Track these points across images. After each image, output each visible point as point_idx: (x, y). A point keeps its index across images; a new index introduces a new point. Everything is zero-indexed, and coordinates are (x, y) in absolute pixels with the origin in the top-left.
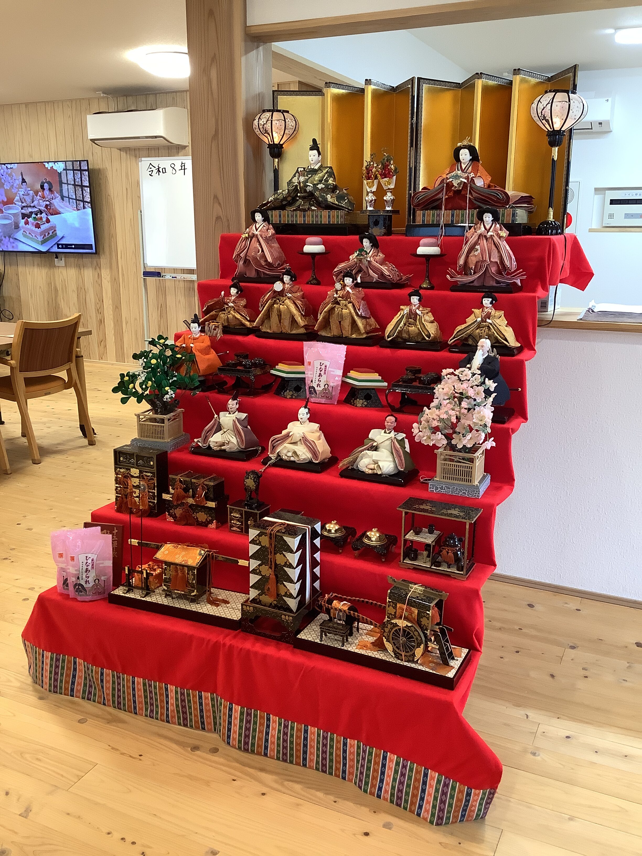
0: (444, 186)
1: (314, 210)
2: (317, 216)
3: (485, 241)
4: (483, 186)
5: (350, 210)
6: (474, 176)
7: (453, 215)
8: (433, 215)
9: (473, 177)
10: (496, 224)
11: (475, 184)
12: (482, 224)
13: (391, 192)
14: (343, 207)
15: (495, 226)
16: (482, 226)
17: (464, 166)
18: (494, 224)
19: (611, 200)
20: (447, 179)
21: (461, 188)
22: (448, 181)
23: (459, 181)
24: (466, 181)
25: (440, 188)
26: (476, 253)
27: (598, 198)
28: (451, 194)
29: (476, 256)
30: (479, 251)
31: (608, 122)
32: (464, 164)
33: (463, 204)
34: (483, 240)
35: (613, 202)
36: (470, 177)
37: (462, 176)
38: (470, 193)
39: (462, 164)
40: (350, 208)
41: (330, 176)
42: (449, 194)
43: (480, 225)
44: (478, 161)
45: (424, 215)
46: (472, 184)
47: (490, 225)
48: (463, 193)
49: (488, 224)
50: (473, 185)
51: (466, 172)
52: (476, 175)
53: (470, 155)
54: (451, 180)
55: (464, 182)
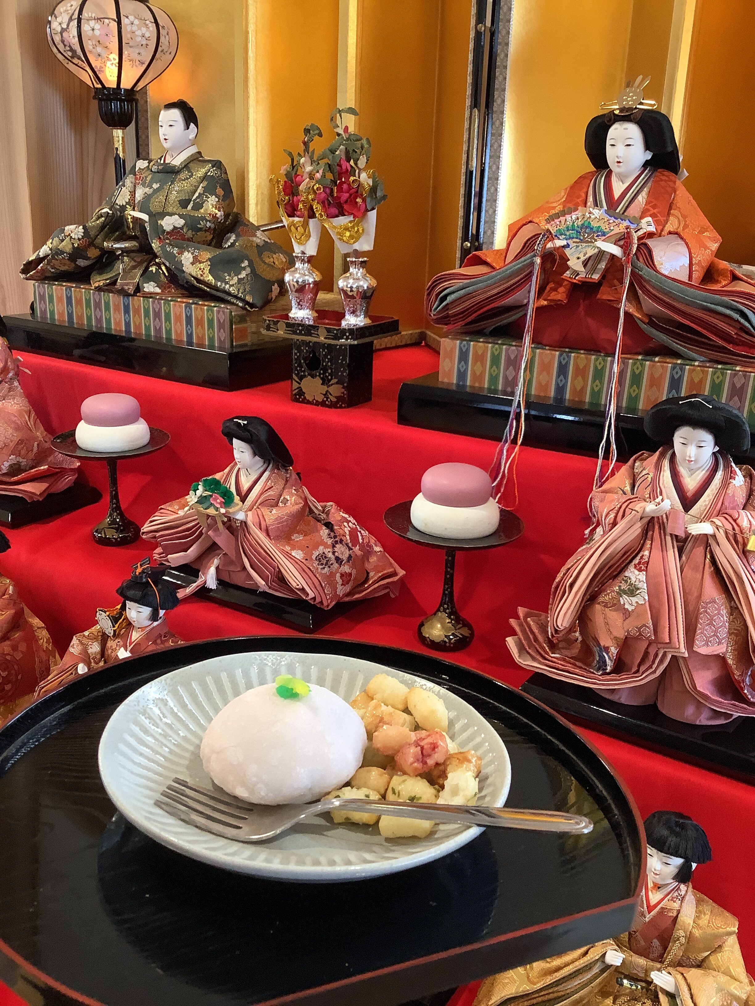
0: (532, 264)
1: (150, 295)
2: (157, 315)
3: (672, 554)
4: (685, 279)
5: (252, 305)
6: (652, 229)
7: (563, 370)
8: (495, 360)
9: (650, 235)
10: (731, 475)
11: (653, 267)
12: (666, 464)
13: (363, 264)
14: (229, 294)
15: (725, 484)
16: (666, 475)
17: (618, 188)
18: (719, 475)
20: (549, 235)
21: (596, 277)
22: (549, 245)
23: (591, 252)
24: (616, 251)
25: (521, 270)
26: (629, 603)
28: (560, 295)
29: (627, 614)
30: (642, 598)
32: (622, 177)
33: (604, 334)
34: (663, 548)
36: (635, 236)
37: (604, 227)
38: (633, 295)
39: (614, 178)
40: (249, 299)
41: (211, 190)
42: (554, 296)
43: (658, 467)
44: (674, 167)
45: (464, 356)
46: (641, 264)
47: (700, 475)
48: (604, 295)
49: (692, 472)
50: (646, 272)
51: (622, 216)
52: (661, 223)
53: (647, 147)
54: (559, 243)
55: (613, 256)
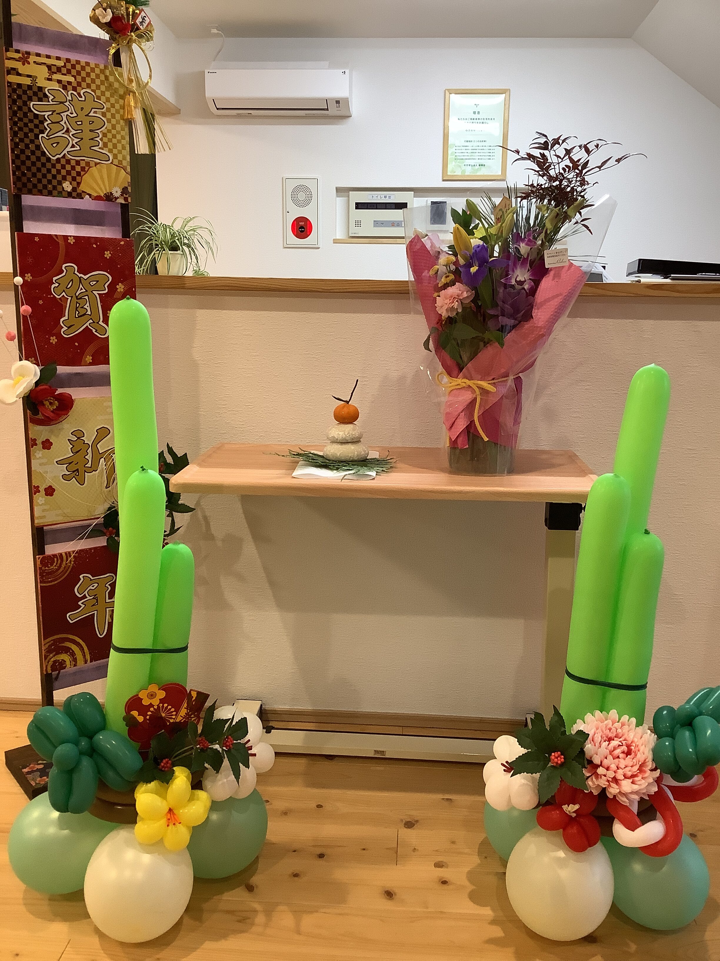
19: (357, 204)
27: (340, 201)
31: (346, 100)
35: (359, 206)
